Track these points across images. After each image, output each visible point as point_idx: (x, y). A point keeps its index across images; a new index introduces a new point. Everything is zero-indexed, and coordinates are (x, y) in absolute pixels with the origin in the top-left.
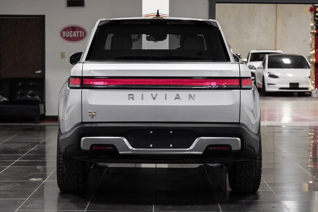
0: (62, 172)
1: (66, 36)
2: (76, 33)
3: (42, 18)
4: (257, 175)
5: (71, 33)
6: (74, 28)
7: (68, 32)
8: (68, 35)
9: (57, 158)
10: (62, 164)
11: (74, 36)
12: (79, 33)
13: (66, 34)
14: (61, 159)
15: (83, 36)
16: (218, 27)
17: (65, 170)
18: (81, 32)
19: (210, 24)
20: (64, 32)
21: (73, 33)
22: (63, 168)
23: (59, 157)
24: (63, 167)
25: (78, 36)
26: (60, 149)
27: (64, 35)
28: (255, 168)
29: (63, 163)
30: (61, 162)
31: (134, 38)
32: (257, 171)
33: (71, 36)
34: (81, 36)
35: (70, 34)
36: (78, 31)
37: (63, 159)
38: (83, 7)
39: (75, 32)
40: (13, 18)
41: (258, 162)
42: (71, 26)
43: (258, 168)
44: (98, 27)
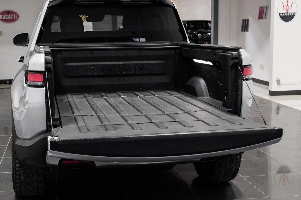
0: (20, 179)
1: (2, 19)
2: (11, 16)
4: (237, 167)
5: (7, 16)
6: (8, 12)
7: (4, 15)
8: (4, 18)
9: (13, 164)
10: (19, 171)
11: (9, 19)
12: (13, 16)
13: (2, 17)
14: (17, 165)
15: (16, 18)
16: (174, 6)
17: (23, 178)
18: (14, 15)
20: (1, 15)
21: (8, 16)
22: (20, 176)
23: (15, 163)
24: (21, 174)
25: (12, 18)
26: (15, 154)
27: (1, 18)
30: (18, 169)
31: (56, 19)
32: (238, 164)
33: (7, 19)
34: (14, 18)
35: (5, 17)
36: (12, 14)
37: (20, 166)
39: (9, 15)
42: (7, 10)
43: (238, 160)
44: (48, 8)
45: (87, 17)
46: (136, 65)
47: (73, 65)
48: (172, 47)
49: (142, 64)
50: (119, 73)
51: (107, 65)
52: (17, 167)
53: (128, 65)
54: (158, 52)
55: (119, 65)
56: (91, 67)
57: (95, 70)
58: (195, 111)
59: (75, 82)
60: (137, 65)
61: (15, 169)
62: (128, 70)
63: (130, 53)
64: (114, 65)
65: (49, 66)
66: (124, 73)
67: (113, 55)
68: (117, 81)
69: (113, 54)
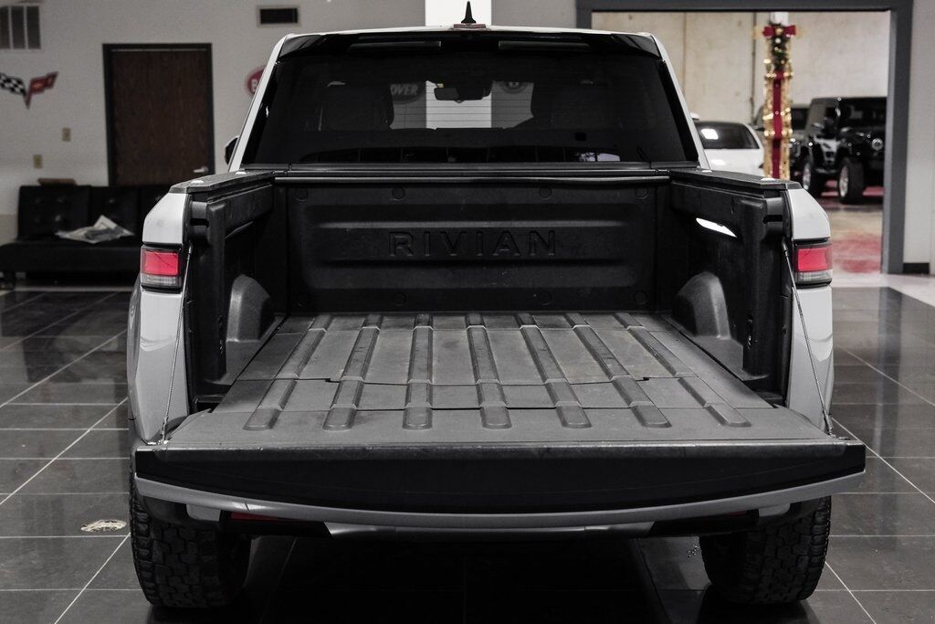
0: (149, 558)
3: (204, 50)
4: (815, 560)
9: (131, 511)
10: (148, 534)
16: (659, 53)
17: (157, 554)
19: (634, 45)
20: (254, 81)
22: (150, 547)
23: (137, 509)
24: (151, 542)
28: (810, 537)
29: (148, 530)
30: (143, 528)
32: (816, 549)
37: (149, 519)
38: (295, 24)
40: (141, 50)
41: (819, 519)
43: (818, 539)
44: (279, 59)
45: (441, 85)
46: (532, 232)
47: (344, 230)
48: (644, 178)
49: (552, 231)
50: (480, 255)
51: (443, 231)
52: (142, 522)
53: (506, 232)
54: (600, 196)
55: (481, 232)
56: (396, 237)
57: (409, 246)
58: (646, 379)
59: (348, 280)
60: (534, 231)
61: (136, 526)
62: (506, 246)
63: (514, 197)
64: (464, 231)
65: (199, 229)
66: (495, 254)
67: (464, 202)
68: (471, 280)
69: (463, 197)
